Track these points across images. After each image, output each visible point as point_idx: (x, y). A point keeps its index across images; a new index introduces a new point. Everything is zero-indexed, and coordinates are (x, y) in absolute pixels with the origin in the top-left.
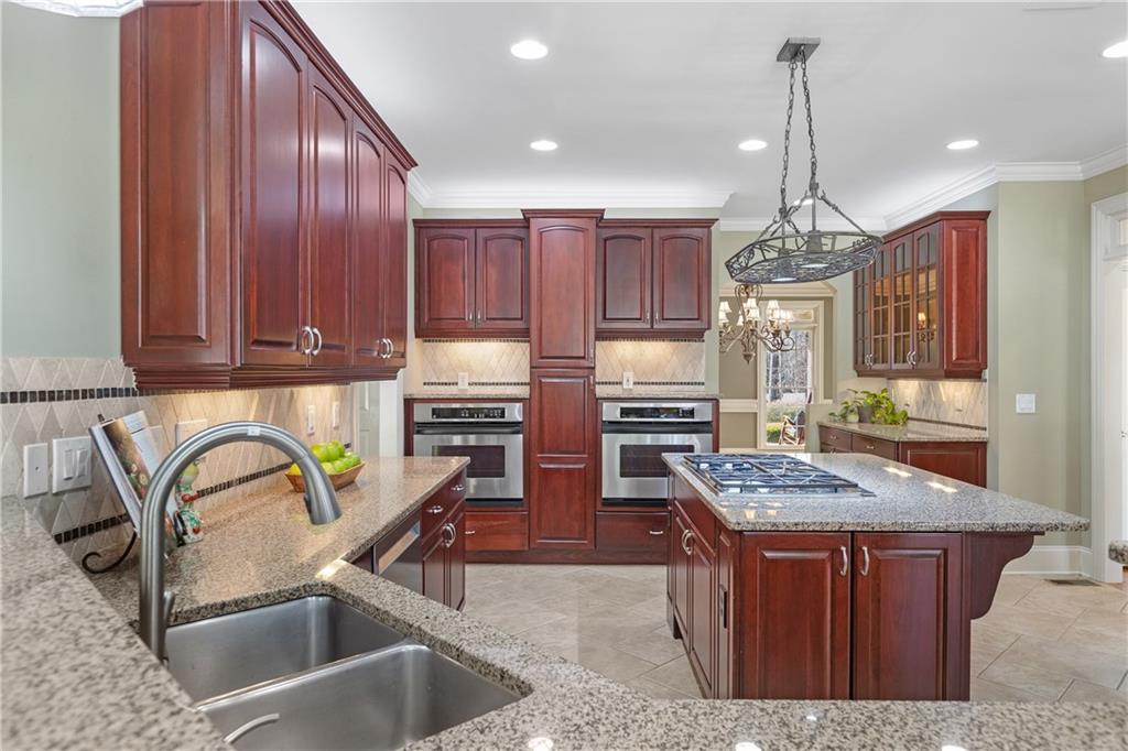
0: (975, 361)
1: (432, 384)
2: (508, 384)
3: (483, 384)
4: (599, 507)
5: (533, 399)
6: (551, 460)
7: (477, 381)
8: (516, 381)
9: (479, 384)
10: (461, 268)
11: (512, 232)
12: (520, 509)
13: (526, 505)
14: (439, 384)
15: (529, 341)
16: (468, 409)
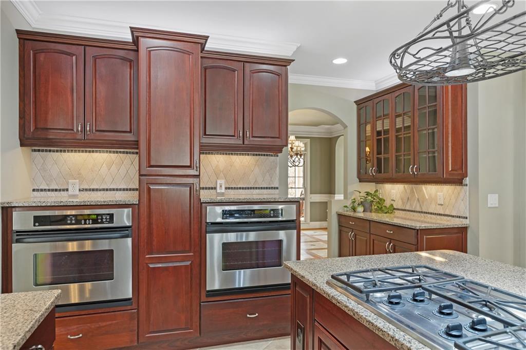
0: (460, 172)
1: (42, 190)
2: (117, 190)
3: (93, 190)
4: (204, 298)
5: (141, 204)
6: (159, 260)
7: (87, 187)
8: (125, 187)
9: (90, 190)
10: (69, 80)
11: (121, 53)
12: (129, 307)
13: (135, 306)
14: (49, 190)
15: (137, 153)
16: (73, 215)
